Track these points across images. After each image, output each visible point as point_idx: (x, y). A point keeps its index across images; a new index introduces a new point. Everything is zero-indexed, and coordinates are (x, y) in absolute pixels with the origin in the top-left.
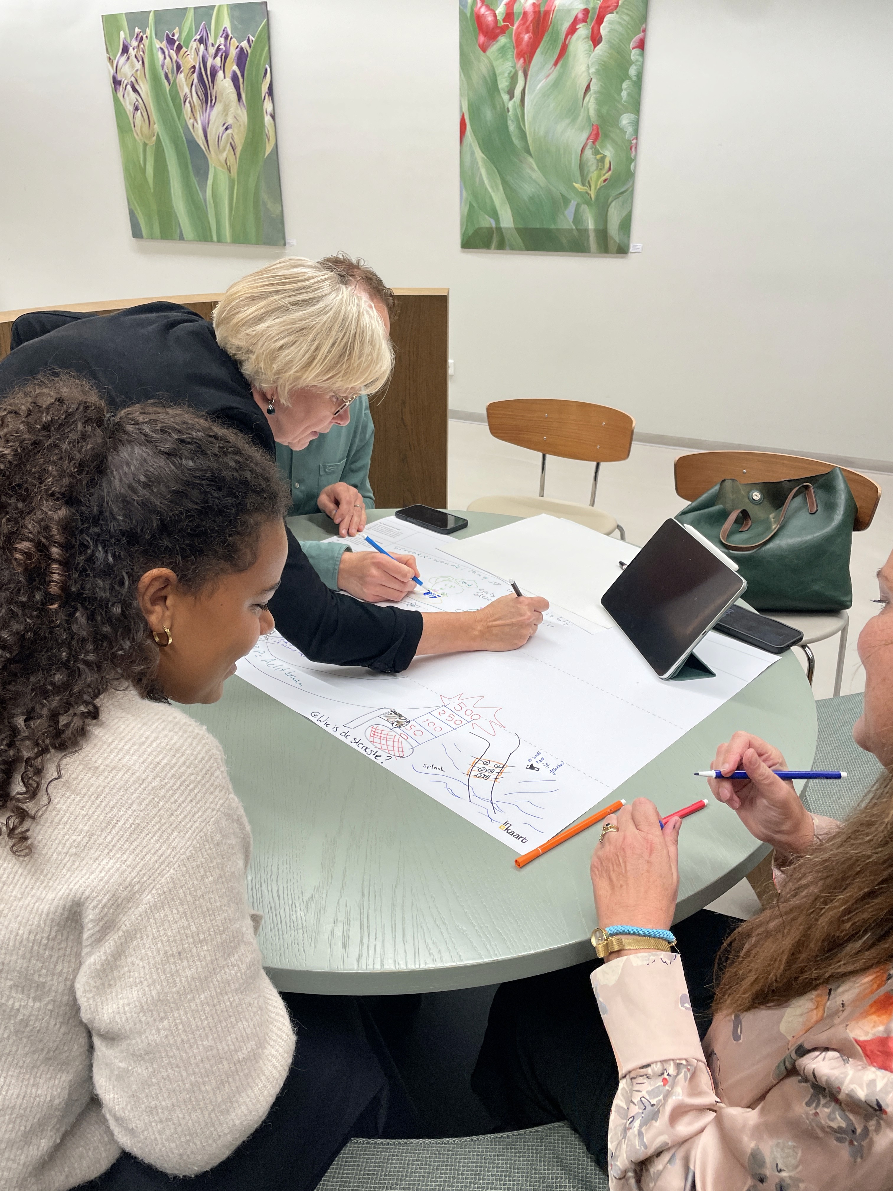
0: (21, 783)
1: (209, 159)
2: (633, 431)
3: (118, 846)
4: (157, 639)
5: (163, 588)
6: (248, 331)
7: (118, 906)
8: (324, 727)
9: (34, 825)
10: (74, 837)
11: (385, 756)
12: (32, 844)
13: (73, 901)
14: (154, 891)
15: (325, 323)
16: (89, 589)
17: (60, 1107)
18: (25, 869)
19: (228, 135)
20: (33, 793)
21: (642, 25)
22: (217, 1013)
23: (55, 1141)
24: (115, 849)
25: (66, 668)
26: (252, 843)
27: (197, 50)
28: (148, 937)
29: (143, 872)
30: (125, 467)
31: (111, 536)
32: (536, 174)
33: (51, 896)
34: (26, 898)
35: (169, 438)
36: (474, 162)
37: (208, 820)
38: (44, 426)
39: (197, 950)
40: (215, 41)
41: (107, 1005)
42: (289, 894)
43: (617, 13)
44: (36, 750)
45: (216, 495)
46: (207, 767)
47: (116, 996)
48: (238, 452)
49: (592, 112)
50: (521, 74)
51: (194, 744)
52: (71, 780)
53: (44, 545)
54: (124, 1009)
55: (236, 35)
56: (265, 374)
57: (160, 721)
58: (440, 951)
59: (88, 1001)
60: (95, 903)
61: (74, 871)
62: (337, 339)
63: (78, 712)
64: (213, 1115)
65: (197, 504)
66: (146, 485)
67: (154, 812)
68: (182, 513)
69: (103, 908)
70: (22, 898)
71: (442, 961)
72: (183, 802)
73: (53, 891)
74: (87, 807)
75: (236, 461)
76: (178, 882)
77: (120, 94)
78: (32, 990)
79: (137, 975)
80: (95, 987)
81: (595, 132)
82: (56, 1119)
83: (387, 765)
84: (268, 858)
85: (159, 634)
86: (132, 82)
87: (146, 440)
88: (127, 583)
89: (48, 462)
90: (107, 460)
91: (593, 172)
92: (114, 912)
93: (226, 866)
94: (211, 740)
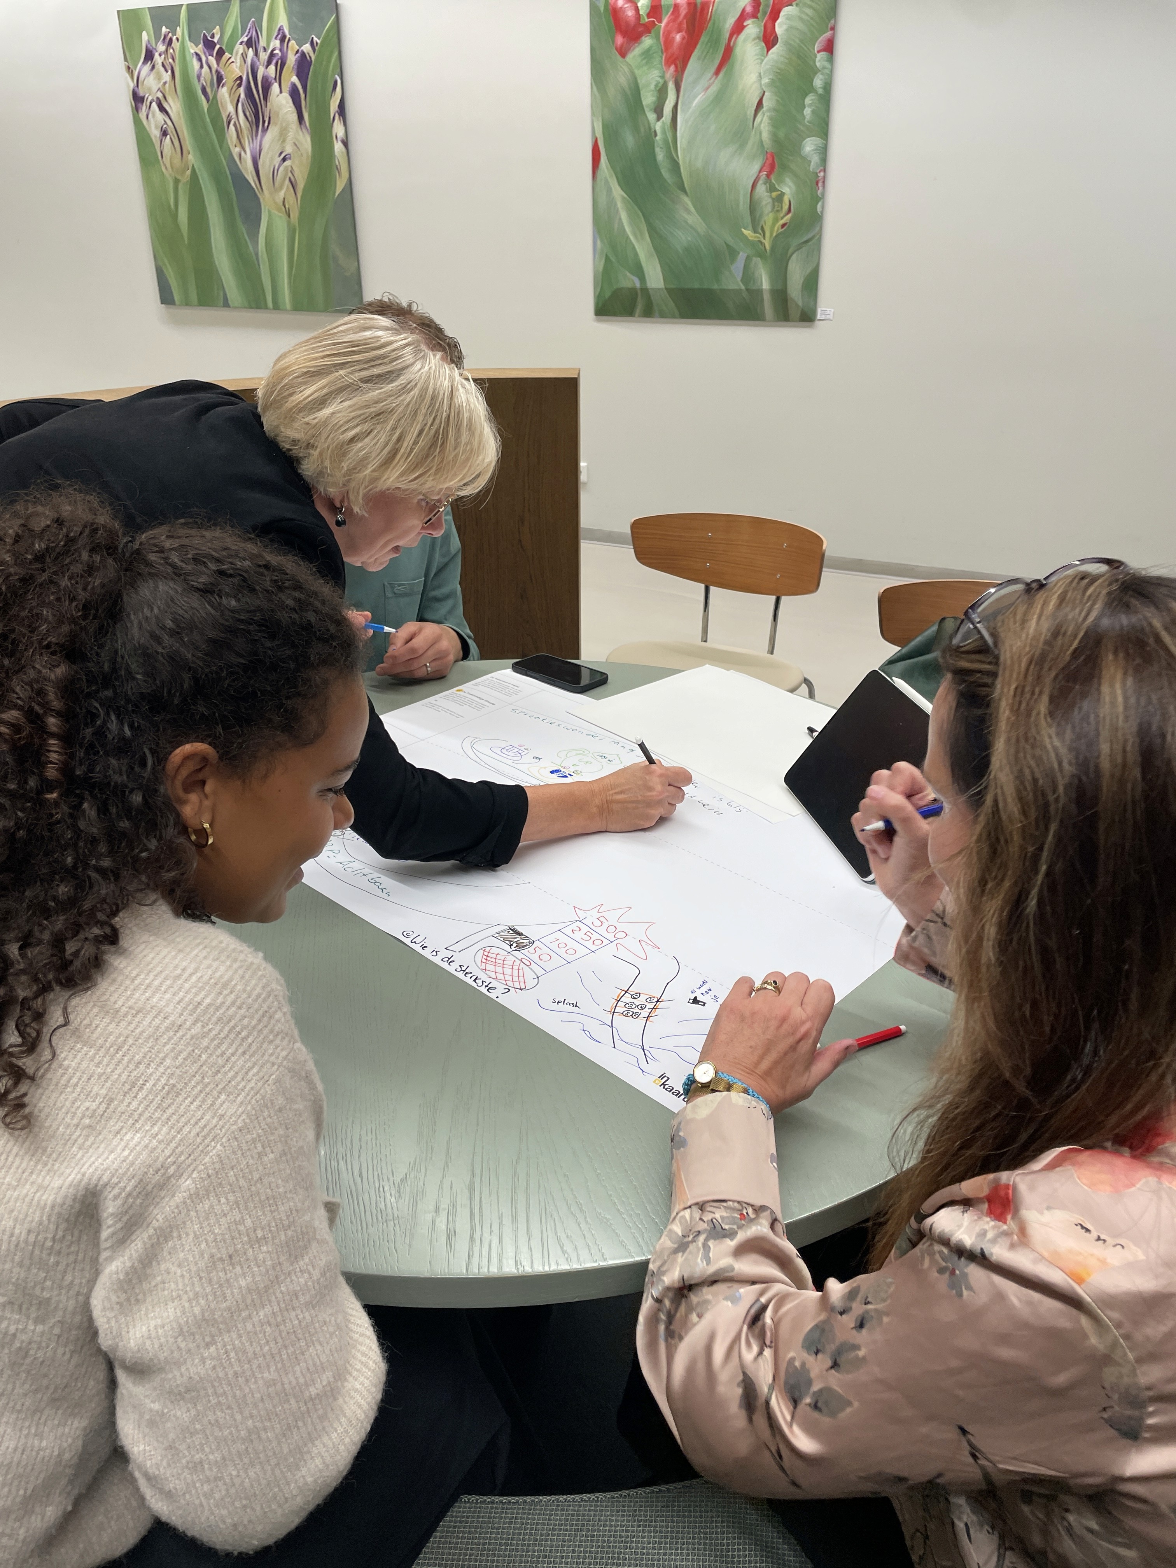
0: (16, 1033)
1: (261, 200)
2: (823, 555)
3: (147, 1115)
4: (193, 837)
5: (200, 770)
6: (306, 420)
7: (147, 1195)
8: (419, 950)
9: (33, 1088)
10: (87, 1104)
11: (501, 988)
12: (31, 1114)
13: (87, 1189)
14: (195, 1175)
15: (408, 404)
16: (99, 772)
17: (73, 1462)
18: (22, 1146)
19: (286, 168)
20: (31, 1046)
21: (829, 21)
22: (281, 1335)
23: (65, 1509)
24: (142, 1118)
25: (72, 877)
26: (325, 1108)
27: (244, 57)
28: (187, 1235)
29: (180, 1149)
30: (145, 610)
31: (128, 701)
32: (692, 218)
33: (57, 1183)
34: (24, 1185)
35: (204, 569)
36: (611, 202)
37: (266, 1078)
38: (36, 556)
39: (253, 1251)
40: (268, 43)
41: (134, 1327)
42: (376, 1174)
43: (797, 5)
44: (35, 988)
45: (269, 644)
46: (265, 1007)
47: (146, 1314)
48: (298, 586)
49: (765, 136)
50: (671, 86)
51: (247, 976)
52: (82, 1028)
53: (37, 713)
54: (157, 1332)
55: (295, 36)
56: (331, 475)
57: (201, 947)
58: (576, 1248)
59: (108, 1322)
60: (116, 1191)
61: (88, 1150)
62: (425, 425)
63: (91, 936)
64: (277, 1472)
65: (242, 656)
66: (174, 633)
67: (195, 1068)
68: (221, 669)
69: (127, 1197)
70: (17, 1186)
71: (579, 1260)
72: (233, 1055)
73: (59, 1177)
74: (104, 1063)
75: (295, 599)
76: (227, 1161)
77: (143, 115)
78: (33, 1309)
79: (173, 1286)
80: (118, 1303)
81: (769, 162)
82: (67, 1479)
83: (504, 1000)
84: (347, 1126)
85: (196, 832)
86: (158, 98)
87: (174, 573)
88: (150, 762)
89: (42, 604)
90: (122, 600)
91: (768, 214)
92: (141, 1203)
93: (292, 1139)
94: (269, 971)
